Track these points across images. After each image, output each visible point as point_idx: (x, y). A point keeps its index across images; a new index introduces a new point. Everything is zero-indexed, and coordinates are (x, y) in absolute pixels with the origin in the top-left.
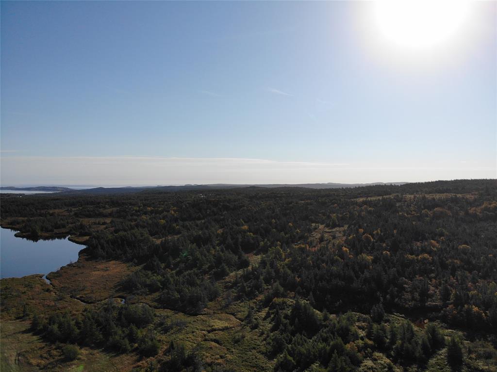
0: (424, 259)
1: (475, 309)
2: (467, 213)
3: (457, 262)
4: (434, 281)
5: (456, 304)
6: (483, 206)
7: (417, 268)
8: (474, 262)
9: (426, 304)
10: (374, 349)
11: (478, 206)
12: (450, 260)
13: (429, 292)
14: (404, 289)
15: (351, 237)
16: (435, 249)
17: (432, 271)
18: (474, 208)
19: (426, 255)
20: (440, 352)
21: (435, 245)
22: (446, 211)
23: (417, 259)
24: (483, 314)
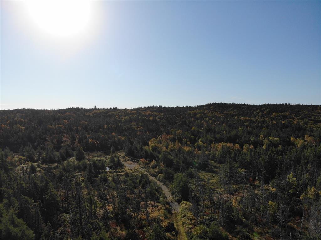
0: (59, 127)
1: (90, 140)
2: (84, 115)
3: (79, 129)
4: (65, 136)
5: (79, 142)
6: (94, 112)
7: (55, 132)
8: (89, 128)
9: (61, 145)
10: (26, 161)
11: (91, 112)
12: (75, 127)
13: (63, 140)
14: (47, 140)
15: (8, 121)
16: (66, 124)
17: (64, 133)
18: (88, 113)
19: (60, 125)
20: (71, 158)
21: (66, 122)
22: (73, 114)
23: (55, 128)
24: (95, 142)
